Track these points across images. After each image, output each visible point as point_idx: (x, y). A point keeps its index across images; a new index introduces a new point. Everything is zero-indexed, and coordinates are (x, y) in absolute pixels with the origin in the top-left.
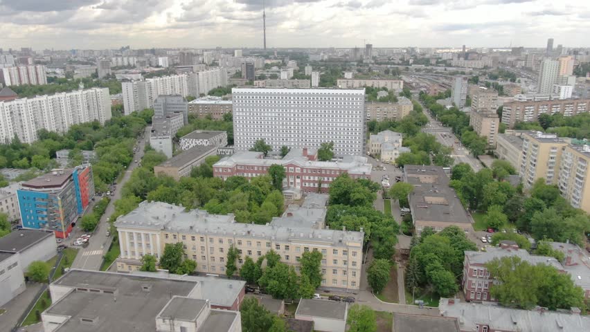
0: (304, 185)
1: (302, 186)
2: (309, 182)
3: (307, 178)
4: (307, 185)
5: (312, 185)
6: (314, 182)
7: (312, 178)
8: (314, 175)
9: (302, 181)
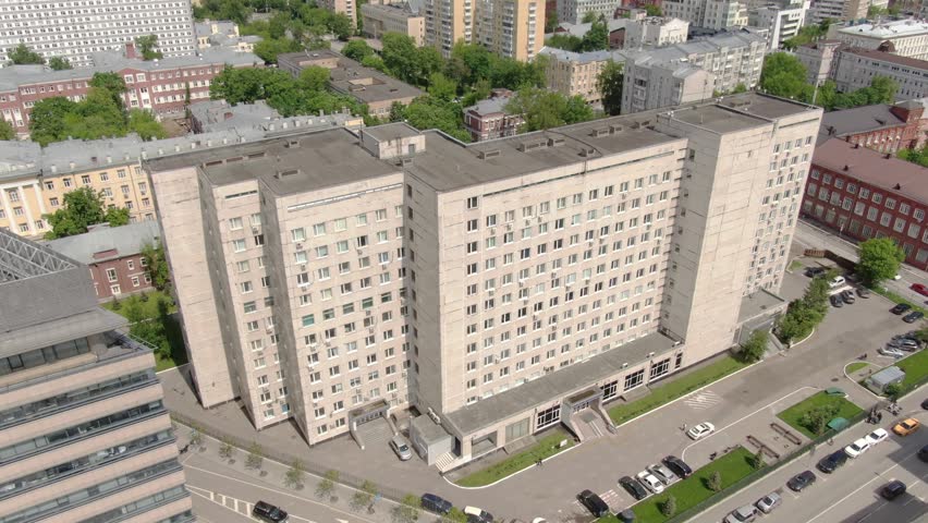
0: (156, 102)
1: (153, 104)
2: (165, 94)
3: (160, 89)
4: (162, 100)
5: (170, 99)
6: (173, 93)
7: (168, 88)
8: (171, 82)
9: (152, 95)
